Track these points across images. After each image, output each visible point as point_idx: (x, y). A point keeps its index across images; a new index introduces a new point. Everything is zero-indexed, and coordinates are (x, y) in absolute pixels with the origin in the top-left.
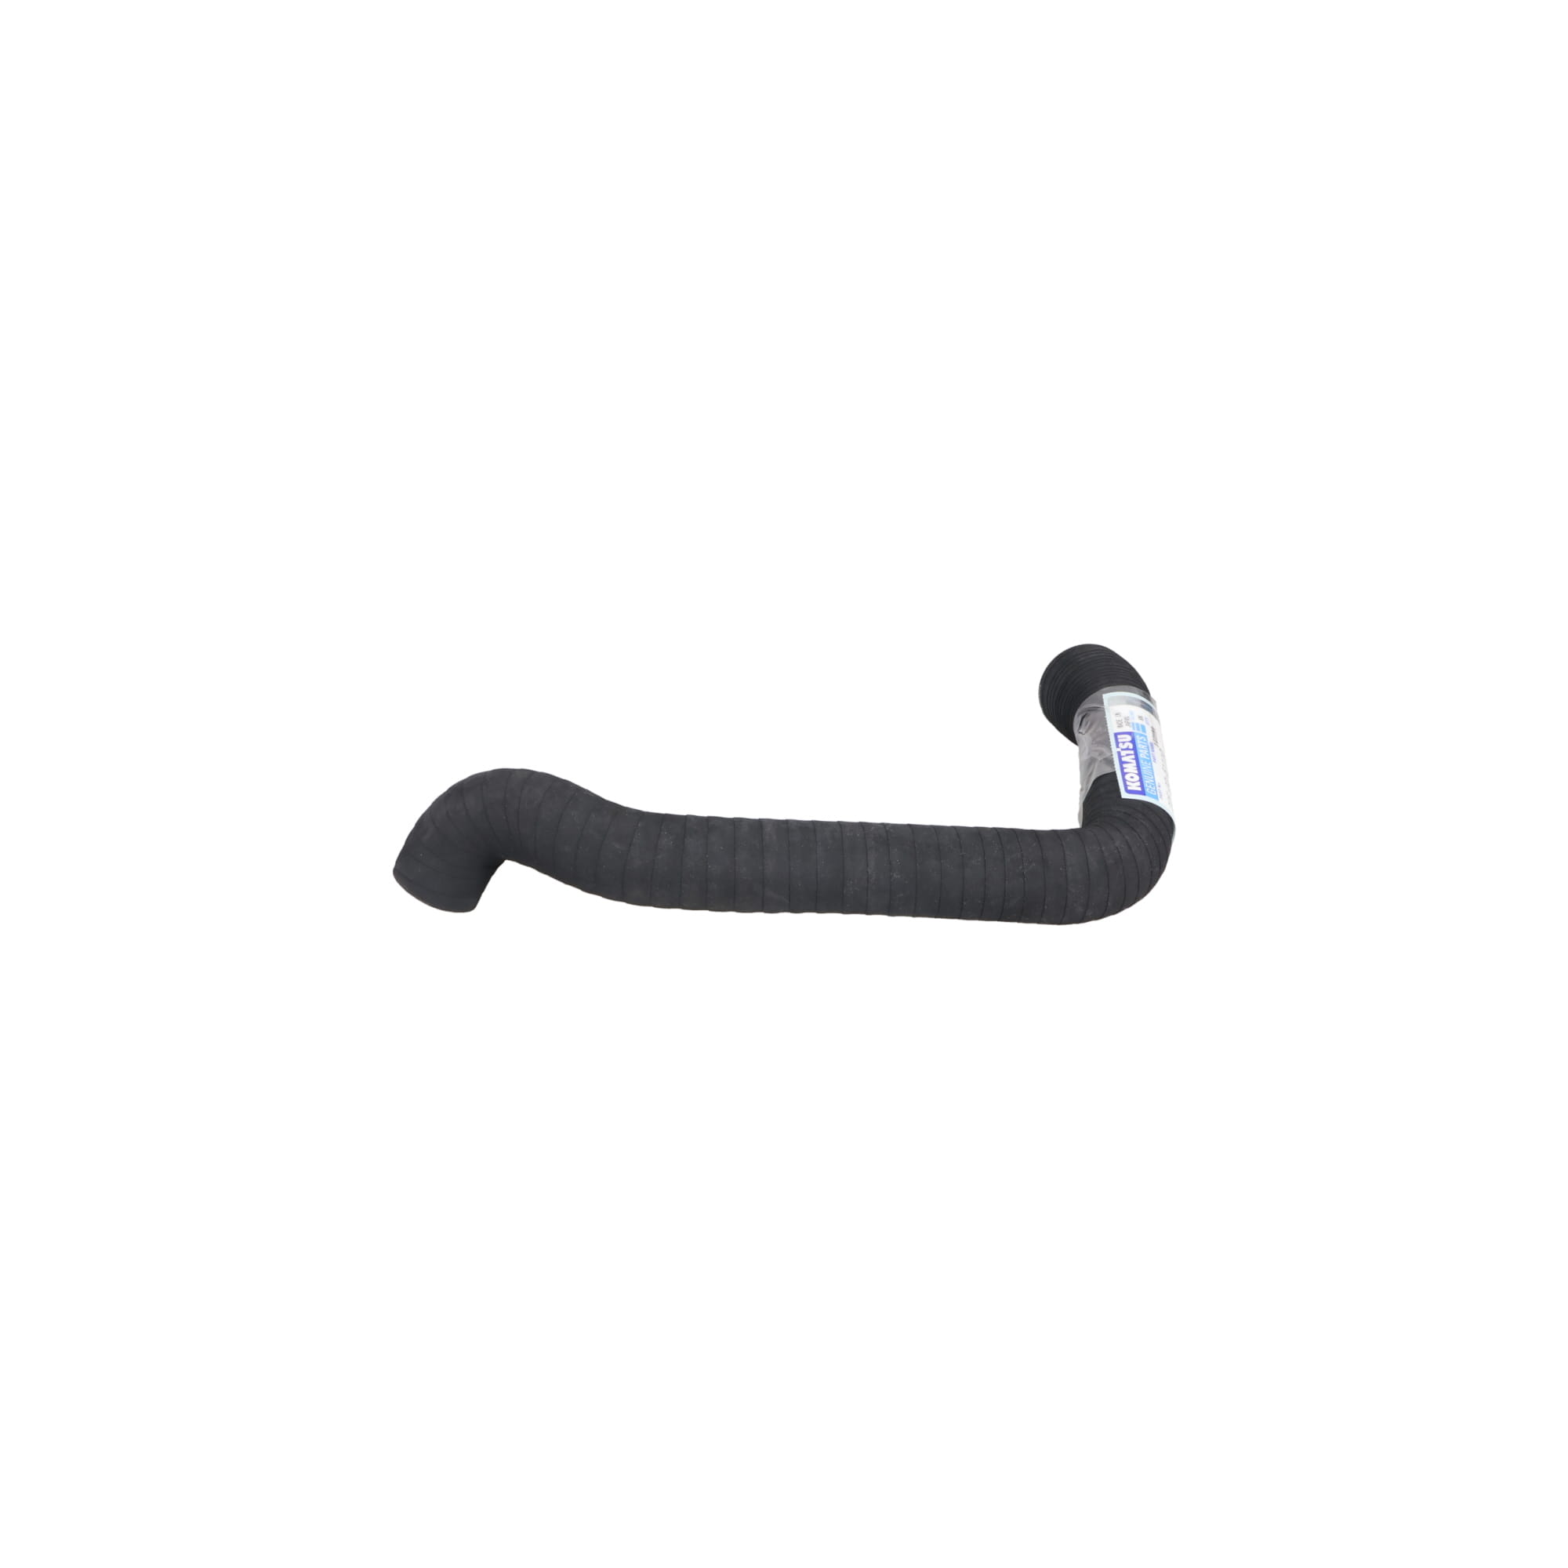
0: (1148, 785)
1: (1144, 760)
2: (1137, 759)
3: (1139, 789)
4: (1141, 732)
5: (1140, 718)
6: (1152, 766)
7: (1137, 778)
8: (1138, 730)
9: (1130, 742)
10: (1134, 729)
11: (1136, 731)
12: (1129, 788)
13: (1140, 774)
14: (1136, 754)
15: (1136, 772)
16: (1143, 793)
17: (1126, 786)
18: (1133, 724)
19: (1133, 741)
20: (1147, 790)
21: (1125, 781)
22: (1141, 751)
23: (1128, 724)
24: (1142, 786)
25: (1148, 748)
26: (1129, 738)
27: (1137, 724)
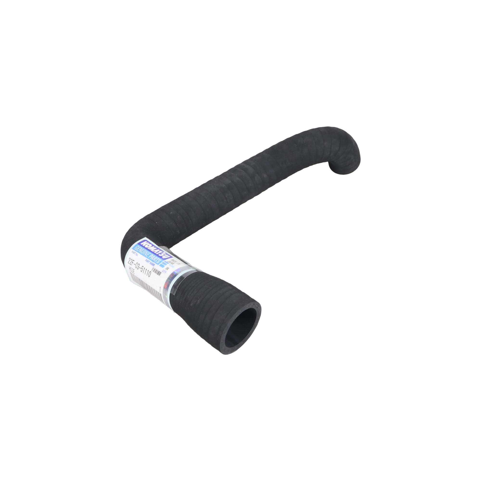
0: (140, 248)
1: (150, 255)
2: (153, 253)
3: (141, 244)
4: (161, 263)
5: (167, 268)
6: (145, 256)
7: (146, 246)
8: (163, 263)
9: (162, 256)
10: (165, 262)
11: (164, 261)
12: (146, 242)
13: (147, 249)
14: (155, 254)
15: (148, 248)
16: (139, 244)
17: (148, 242)
18: (168, 263)
19: (161, 257)
20: (138, 246)
21: (150, 243)
22: (154, 256)
23: (170, 262)
24: (142, 246)
25: (153, 261)
26: (164, 257)
27: (166, 264)
